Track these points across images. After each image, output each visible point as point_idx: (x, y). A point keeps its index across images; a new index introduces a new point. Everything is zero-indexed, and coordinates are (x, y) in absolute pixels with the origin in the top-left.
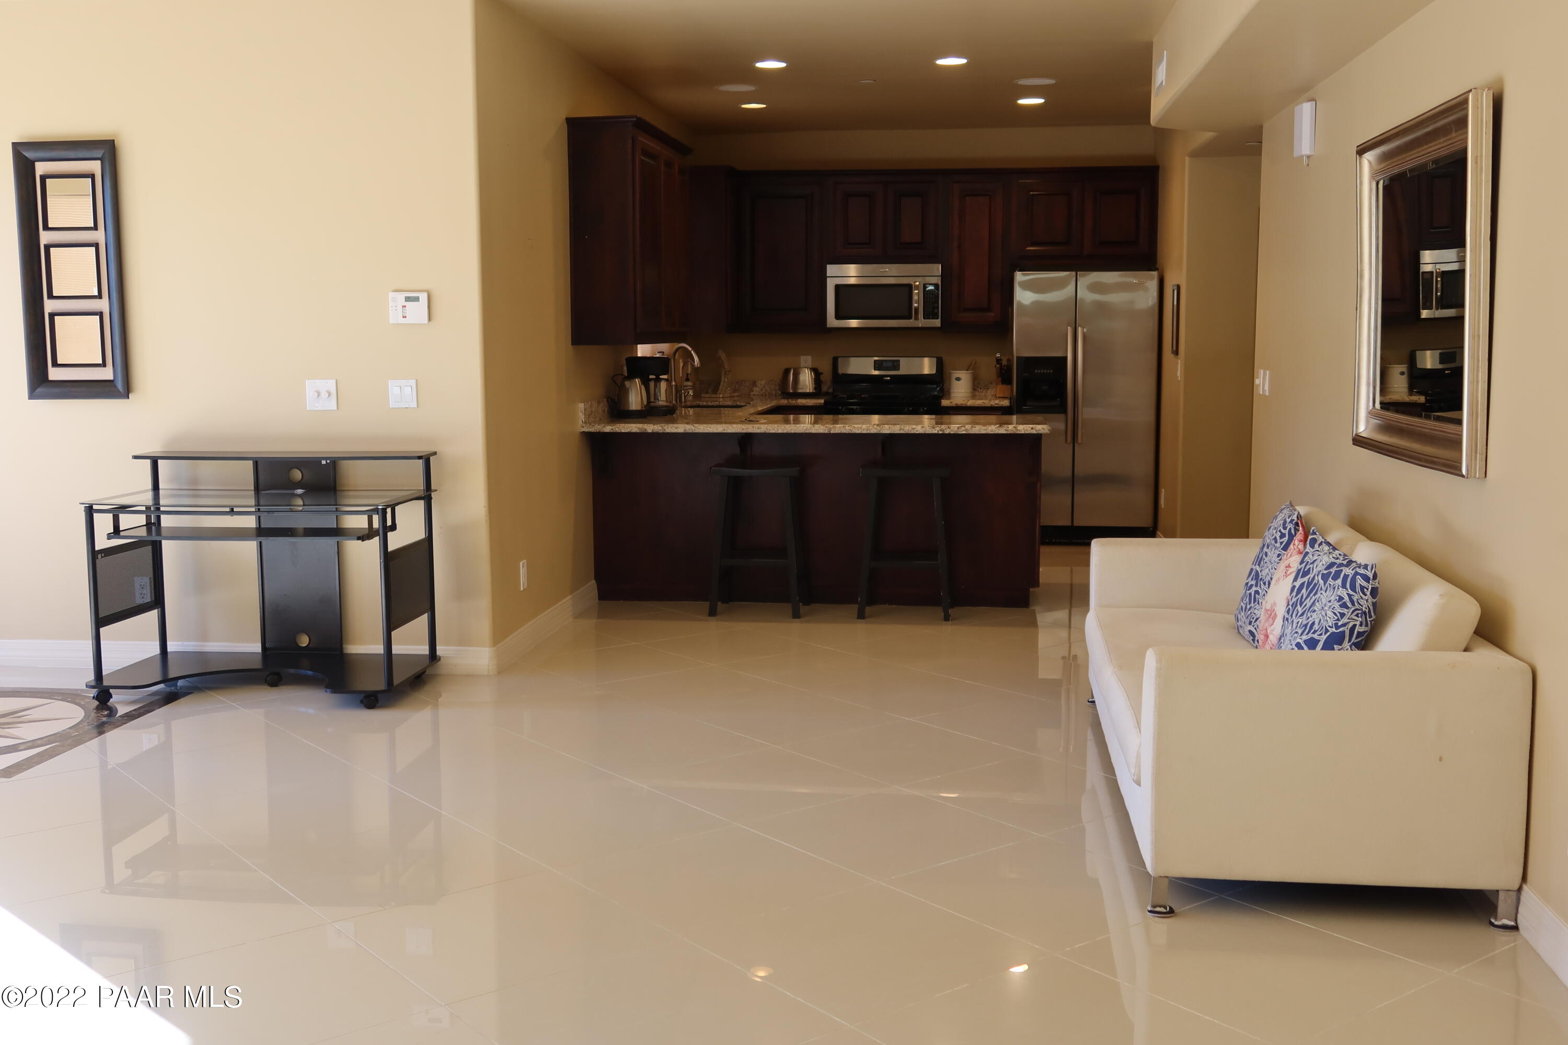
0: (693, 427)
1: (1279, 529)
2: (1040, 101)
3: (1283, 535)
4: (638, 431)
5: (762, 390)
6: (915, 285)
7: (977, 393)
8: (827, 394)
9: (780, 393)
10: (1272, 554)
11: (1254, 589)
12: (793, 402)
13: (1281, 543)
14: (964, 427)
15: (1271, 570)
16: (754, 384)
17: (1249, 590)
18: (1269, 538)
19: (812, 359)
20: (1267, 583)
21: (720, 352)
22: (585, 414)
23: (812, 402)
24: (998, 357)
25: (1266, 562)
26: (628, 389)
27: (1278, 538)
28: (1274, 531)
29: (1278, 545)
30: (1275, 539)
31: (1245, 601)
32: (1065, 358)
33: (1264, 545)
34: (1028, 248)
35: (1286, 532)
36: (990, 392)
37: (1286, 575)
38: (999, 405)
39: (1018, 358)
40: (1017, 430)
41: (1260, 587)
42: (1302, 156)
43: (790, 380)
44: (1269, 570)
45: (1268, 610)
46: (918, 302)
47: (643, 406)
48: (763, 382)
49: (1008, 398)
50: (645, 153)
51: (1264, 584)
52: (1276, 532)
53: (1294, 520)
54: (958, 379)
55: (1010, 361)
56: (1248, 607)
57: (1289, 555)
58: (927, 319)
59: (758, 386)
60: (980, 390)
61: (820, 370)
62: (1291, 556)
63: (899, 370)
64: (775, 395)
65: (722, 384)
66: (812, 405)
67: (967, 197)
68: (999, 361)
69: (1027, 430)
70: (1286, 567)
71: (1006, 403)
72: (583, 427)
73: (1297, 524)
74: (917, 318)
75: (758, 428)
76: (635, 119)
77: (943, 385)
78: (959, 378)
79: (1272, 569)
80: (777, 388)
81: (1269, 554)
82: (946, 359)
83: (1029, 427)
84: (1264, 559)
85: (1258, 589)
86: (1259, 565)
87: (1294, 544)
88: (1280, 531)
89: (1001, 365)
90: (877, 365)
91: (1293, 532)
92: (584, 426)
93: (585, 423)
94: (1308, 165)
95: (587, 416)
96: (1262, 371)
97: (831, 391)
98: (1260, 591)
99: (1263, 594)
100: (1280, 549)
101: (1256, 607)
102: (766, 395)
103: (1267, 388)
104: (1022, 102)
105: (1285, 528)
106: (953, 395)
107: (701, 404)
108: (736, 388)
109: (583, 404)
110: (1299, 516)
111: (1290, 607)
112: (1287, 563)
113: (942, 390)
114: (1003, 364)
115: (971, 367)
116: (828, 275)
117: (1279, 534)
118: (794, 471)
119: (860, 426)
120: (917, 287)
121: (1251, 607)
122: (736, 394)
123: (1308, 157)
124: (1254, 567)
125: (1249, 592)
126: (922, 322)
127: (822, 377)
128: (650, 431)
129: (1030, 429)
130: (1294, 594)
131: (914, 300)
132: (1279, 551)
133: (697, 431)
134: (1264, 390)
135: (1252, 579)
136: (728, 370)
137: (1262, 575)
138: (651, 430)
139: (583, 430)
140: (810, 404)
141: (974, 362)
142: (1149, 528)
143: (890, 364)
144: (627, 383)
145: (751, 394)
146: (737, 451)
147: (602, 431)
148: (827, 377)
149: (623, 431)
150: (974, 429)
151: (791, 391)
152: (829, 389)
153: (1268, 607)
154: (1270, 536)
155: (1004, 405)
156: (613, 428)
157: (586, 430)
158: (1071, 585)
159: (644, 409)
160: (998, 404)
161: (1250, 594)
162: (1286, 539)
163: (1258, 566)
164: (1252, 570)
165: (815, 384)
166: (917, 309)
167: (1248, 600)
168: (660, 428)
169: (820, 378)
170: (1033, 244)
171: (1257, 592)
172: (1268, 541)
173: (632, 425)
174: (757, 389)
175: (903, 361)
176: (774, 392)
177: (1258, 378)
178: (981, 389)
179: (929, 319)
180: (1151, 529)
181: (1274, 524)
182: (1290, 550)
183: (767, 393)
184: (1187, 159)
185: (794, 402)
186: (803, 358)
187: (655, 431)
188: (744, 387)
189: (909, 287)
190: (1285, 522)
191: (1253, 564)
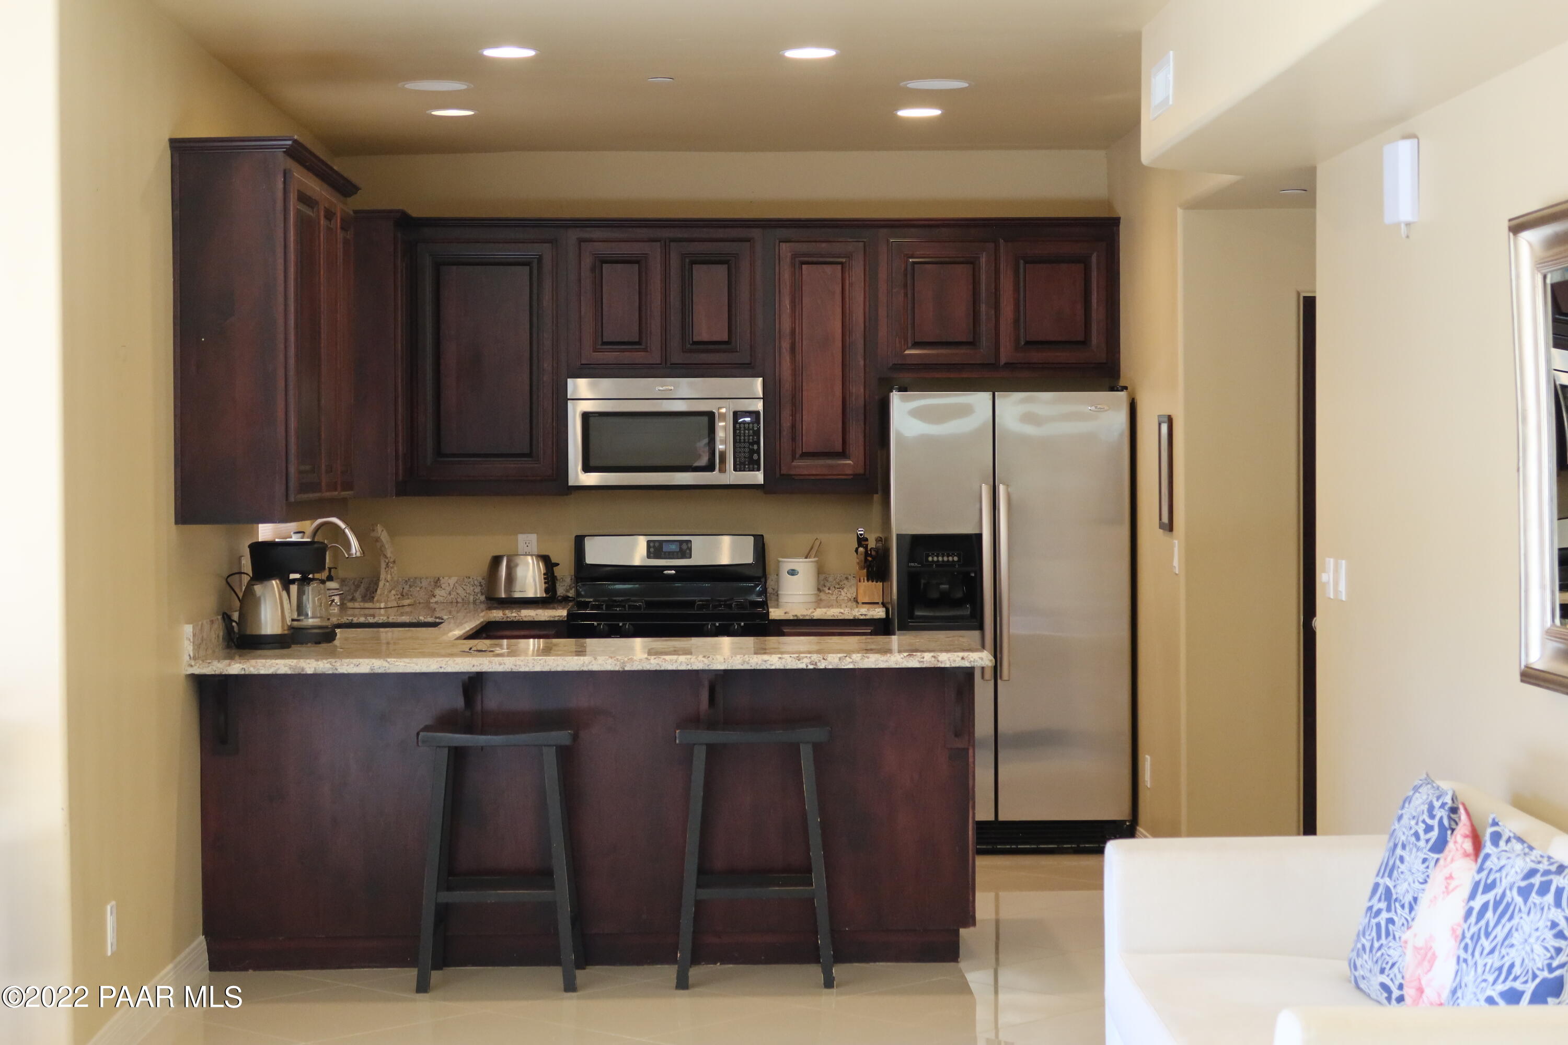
0: (385, 664)
1: (1421, 819)
2: (934, 112)
3: (1429, 829)
4: (289, 672)
5: (450, 594)
6: (719, 414)
7: (823, 596)
8: (565, 600)
9: (483, 598)
10: (1413, 860)
11: (1384, 915)
12: (512, 615)
13: (1427, 841)
14: (850, 658)
15: (1412, 884)
16: (437, 582)
17: (1374, 918)
18: (1404, 833)
19: (538, 539)
20: (1407, 906)
21: (379, 528)
22: (193, 643)
23: (546, 614)
24: (861, 535)
25: (1402, 873)
26: (259, 598)
27: (1421, 833)
28: (1413, 822)
29: (1422, 843)
30: (1417, 835)
31: (1370, 935)
32: (979, 536)
33: (1395, 846)
34: (907, 352)
35: (1435, 823)
36: (848, 593)
37: (1447, 891)
38: (867, 617)
39: (899, 536)
40: (938, 661)
41: (1396, 912)
42: (1398, 225)
43: (502, 576)
44: (1409, 884)
45: (1421, 949)
46: (724, 442)
47: (286, 628)
48: (453, 581)
49: (878, 603)
50: (304, 198)
51: (1403, 906)
52: (1417, 824)
53: (1446, 803)
54: (793, 573)
55: (884, 542)
56: (1376, 945)
57: (1449, 859)
58: (740, 471)
59: (443, 586)
60: (827, 591)
61: (554, 560)
62: (1452, 860)
63: (690, 557)
64: (474, 602)
65: (381, 584)
66: (547, 619)
67: (804, 266)
68: (861, 541)
69: (955, 661)
70: (1447, 878)
71: (879, 613)
72: (192, 666)
73: (1454, 810)
74: (722, 470)
75: (500, 664)
76: (290, 142)
77: (765, 582)
78: (793, 570)
79: (1414, 882)
80: (478, 590)
81: (1407, 858)
82: (768, 539)
83: (958, 656)
84: (1399, 867)
85: (1391, 915)
86: (1390, 876)
87: (1455, 842)
88: (1424, 821)
89: (866, 547)
90: (652, 550)
91: (1446, 822)
92: (193, 664)
93: (195, 658)
94: (1408, 237)
95: (196, 647)
96: (1332, 560)
97: (571, 594)
98: (1396, 919)
99: (1401, 924)
100: (1425, 851)
101: (1390, 944)
102: (457, 602)
103: (1342, 587)
104: (906, 113)
105: (1432, 817)
106: (783, 600)
107: (355, 620)
108: (405, 591)
109: (191, 626)
110: (1454, 798)
111: (1468, 940)
112: (1446, 872)
113: (764, 591)
114: (869, 548)
115: (813, 552)
116: (568, 397)
117: (1423, 826)
118: (562, 737)
119: (675, 657)
120: (723, 417)
121: (1382, 945)
122: (406, 602)
123: (1408, 224)
124: (1381, 881)
125: (1376, 920)
126: (732, 476)
127: (557, 571)
128: (309, 671)
129: (960, 659)
130: (1473, 919)
131: (718, 439)
132: (1425, 854)
133: (393, 670)
134: (1336, 591)
135: (1380, 900)
136: (392, 560)
137: (1397, 893)
138: (313, 669)
139: (191, 671)
140: (543, 619)
141: (817, 543)
142: (1124, 822)
143: (674, 547)
144: (258, 589)
145: (432, 601)
146: (460, 703)
147: (225, 672)
148: (565, 571)
149: (262, 672)
150: (866, 660)
151: (503, 596)
152: (567, 591)
153: (1420, 943)
154: (1404, 830)
155: (875, 617)
156: (244, 667)
157: (198, 670)
158: (997, 922)
159: (286, 632)
160: (865, 615)
161: (1378, 925)
162: (1434, 834)
163: (1388, 879)
164: (1377, 886)
165: (545, 583)
166: (723, 455)
167: (1374, 934)
168: (328, 666)
169: (553, 573)
170: (916, 345)
171: (1391, 921)
172: (1403, 838)
173: (278, 661)
174: (443, 593)
175: (697, 543)
176: (472, 598)
177: (1324, 572)
178: (829, 589)
179: (744, 471)
180: (1128, 824)
181: (1409, 811)
182: (1450, 851)
183: (459, 600)
184: (1180, 211)
185: (514, 615)
186: (521, 538)
187: (319, 671)
188: (418, 589)
189: (710, 416)
190: (1431, 808)
191: (1377, 875)
